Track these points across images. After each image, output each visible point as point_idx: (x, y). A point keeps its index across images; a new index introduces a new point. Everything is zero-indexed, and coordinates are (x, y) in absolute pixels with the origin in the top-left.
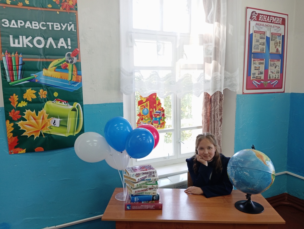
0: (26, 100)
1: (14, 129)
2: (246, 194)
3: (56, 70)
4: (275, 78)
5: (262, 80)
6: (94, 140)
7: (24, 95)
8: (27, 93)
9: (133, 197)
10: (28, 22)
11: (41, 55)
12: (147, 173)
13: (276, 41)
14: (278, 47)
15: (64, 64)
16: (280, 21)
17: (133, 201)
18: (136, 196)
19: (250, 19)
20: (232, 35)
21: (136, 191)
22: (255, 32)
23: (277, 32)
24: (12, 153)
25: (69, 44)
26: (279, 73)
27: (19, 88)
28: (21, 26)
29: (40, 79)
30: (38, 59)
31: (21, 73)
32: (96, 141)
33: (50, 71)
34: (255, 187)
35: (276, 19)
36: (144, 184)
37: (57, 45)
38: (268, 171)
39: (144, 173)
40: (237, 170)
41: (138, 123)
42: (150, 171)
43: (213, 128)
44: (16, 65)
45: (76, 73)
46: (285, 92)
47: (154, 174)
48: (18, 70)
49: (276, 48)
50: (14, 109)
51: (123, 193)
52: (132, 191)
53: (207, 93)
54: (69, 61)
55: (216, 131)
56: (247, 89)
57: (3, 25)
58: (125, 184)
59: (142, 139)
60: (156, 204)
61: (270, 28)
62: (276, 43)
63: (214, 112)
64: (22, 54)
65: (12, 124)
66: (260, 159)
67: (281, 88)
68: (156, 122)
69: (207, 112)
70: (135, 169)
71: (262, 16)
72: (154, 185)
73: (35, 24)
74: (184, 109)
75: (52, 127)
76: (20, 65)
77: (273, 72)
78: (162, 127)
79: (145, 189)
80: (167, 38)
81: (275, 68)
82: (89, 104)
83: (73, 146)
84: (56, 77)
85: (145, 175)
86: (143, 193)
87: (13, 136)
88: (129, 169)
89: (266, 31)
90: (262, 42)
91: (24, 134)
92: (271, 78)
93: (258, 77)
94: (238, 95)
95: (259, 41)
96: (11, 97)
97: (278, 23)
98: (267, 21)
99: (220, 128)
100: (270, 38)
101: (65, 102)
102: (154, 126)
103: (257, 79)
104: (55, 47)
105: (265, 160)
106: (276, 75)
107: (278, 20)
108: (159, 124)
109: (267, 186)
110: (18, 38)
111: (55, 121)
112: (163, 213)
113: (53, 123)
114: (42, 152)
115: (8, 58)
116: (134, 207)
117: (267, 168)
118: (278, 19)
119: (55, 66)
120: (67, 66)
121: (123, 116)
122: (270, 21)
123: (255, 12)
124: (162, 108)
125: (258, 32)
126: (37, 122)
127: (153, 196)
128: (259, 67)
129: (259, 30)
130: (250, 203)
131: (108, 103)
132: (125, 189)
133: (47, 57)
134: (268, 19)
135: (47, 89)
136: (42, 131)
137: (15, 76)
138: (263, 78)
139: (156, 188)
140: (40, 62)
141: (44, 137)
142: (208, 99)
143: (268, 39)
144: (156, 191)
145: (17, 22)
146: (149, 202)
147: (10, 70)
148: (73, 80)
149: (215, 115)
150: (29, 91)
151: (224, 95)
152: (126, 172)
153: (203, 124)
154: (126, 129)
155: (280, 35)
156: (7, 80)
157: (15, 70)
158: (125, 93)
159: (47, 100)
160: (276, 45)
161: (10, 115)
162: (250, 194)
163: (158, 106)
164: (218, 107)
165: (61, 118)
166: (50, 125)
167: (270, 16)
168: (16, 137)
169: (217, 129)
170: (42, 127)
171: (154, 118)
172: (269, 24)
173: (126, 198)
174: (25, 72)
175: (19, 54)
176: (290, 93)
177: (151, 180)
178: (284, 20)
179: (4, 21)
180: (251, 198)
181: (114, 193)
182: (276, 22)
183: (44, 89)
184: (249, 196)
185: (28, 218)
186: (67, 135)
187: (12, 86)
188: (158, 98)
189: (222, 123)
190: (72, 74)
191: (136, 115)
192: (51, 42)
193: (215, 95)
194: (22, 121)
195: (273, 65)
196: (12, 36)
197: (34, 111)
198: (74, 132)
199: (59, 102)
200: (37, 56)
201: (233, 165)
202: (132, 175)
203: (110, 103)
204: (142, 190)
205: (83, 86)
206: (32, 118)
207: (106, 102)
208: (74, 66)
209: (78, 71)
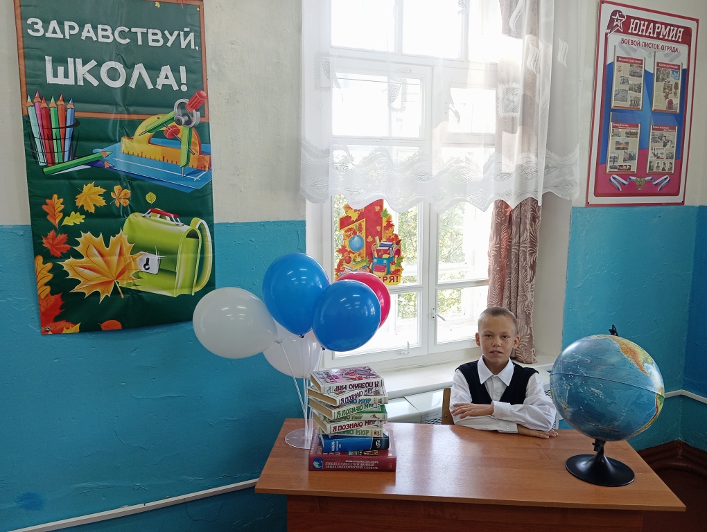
0: (82, 211)
1: (53, 278)
2: (594, 441)
3: (153, 140)
4: (664, 169)
5: (634, 175)
6: (239, 307)
7: (77, 197)
8: (83, 193)
9: (327, 441)
10: (88, 27)
11: (116, 104)
12: (361, 386)
13: (669, 82)
14: (671, 96)
15: (171, 127)
16: (678, 34)
17: (327, 449)
18: (334, 437)
19: (608, 28)
20: (565, 65)
21: (335, 428)
22: (618, 61)
23: (671, 60)
24: (48, 331)
25: (184, 80)
26: (672, 158)
27: (66, 182)
28: (70, 35)
29: (116, 162)
30: (111, 113)
31: (71, 146)
32: (245, 308)
33: (139, 142)
34: (617, 423)
35: (670, 29)
36: (354, 409)
37: (154, 83)
38: (649, 388)
39: (354, 386)
40: (575, 384)
41: (338, 270)
42: (368, 381)
43: (513, 285)
44: (59, 128)
45: (198, 148)
46: (686, 204)
47: (378, 389)
48: (65, 139)
49: (667, 100)
50: (53, 230)
51: (304, 431)
52: (325, 427)
53: (504, 203)
54: (184, 120)
55: (520, 293)
56: (597, 194)
57: (30, 31)
58: (309, 408)
59: (353, 305)
60: (381, 457)
61: (655, 52)
62: (668, 88)
63: (516, 247)
64: (73, 102)
65: (49, 265)
66: (629, 359)
67: (677, 194)
68: (379, 268)
69: (500, 248)
70: (332, 376)
71: (637, 23)
72: (377, 415)
73: (103, 30)
75: (140, 275)
76: (68, 127)
77: (659, 155)
78: (394, 279)
79: (357, 422)
80: (411, 71)
81: (665, 146)
82: (227, 222)
84: (153, 158)
85: (356, 391)
86: (351, 432)
87: (52, 293)
88: (321, 376)
89: (645, 58)
90: (635, 85)
91: (77, 289)
93: (624, 167)
94: (574, 208)
95: (628, 82)
96: (48, 201)
97: (673, 39)
98: (647, 34)
99: (529, 286)
100: (653, 74)
101: (173, 216)
102: (376, 275)
103: (621, 172)
104: (150, 86)
105: (642, 361)
106: (666, 162)
107: (675, 32)
108: (389, 273)
109: (645, 423)
110: (64, 62)
111: (148, 260)
112: (396, 479)
113: (145, 266)
114: (117, 331)
115: (41, 109)
116: (329, 465)
117: (647, 379)
118: (673, 30)
119: (149, 131)
120: (178, 131)
121: (305, 252)
122: (655, 36)
123: (621, 12)
124: (396, 236)
125: (625, 60)
126: (107, 262)
127: (375, 439)
128: (627, 143)
129: (629, 54)
131: (271, 220)
132: (308, 422)
133: (132, 109)
134: (649, 30)
135: (131, 185)
136: (118, 283)
137: (58, 152)
138: (634, 169)
139: (381, 421)
140: (115, 121)
141: (122, 296)
142: (505, 216)
143: (648, 76)
144: (381, 427)
145: (63, 24)
146: (365, 454)
147: (44, 139)
148: (190, 165)
149: (521, 255)
150: (90, 189)
151: (542, 207)
152: (312, 381)
153: (491, 276)
154: (315, 283)
155: (677, 67)
156: (37, 163)
157: (56, 139)
158: (311, 199)
159: (129, 211)
160: (667, 91)
161: (46, 243)
162: (603, 439)
163: (387, 231)
164: (526, 235)
165: (161, 252)
166: (136, 270)
167: (655, 22)
168: (57, 296)
169: (523, 287)
170: (117, 274)
171: (376, 258)
172: (652, 42)
173: (312, 443)
174: (81, 143)
175: (66, 100)
176: (698, 205)
177: (370, 403)
178: (687, 31)
179: (32, 22)
180: (605, 449)
181: (282, 429)
182: (669, 36)
183: (125, 185)
184: (601, 445)
185: (83, 485)
186: (174, 294)
187: (50, 177)
188: (386, 211)
189: (536, 273)
190: (189, 152)
191: (335, 251)
192: (140, 74)
193: (521, 207)
194: (71, 260)
195: (659, 138)
196: (51, 58)
197: (101, 235)
198: (192, 287)
199: (159, 215)
200: (107, 106)
201: (565, 370)
202: (328, 389)
203: (276, 220)
204: (349, 426)
205: (213, 179)
206: (96, 253)
207: (266, 220)
208: (193, 131)
209: (202, 145)
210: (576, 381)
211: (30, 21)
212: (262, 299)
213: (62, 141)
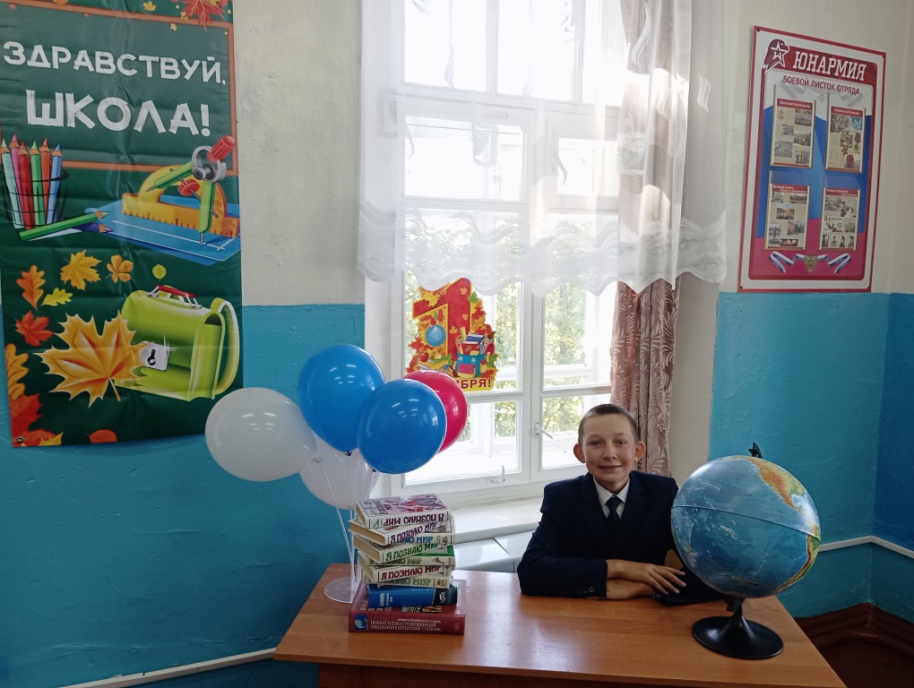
0: (68, 287)
1: (29, 373)
3: (164, 198)
4: (842, 245)
5: (802, 252)
6: (267, 414)
7: (63, 269)
8: (71, 265)
9: (375, 592)
10: (83, 54)
11: (117, 152)
12: (421, 519)
13: (848, 132)
14: (851, 151)
15: (188, 182)
16: (860, 72)
17: (374, 603)
18: (384, 588)
19: (766, 63)
20: (707, 110)
21: (384, 575)
22: (779, 105)
23: (850, 105)
24: (20, 443)
25: (205, 121)
27: (49, 250)
28: (60, 64)
29: (115, 225)
30: (110, 163)
31: (57, 204)
32: (274, 415)
33: (145, 200)
34: (754, 574)
35: (848, 65)
36: (410, 551)
37: (167, 125)
38: (797, 527)
39: (411, 520)
40: (700, 520)
41: (410, 370)
42: (430, 513)
43: (643, 393)
44: (42, 181)
45: (222, 209)
46: (873, 290)
47: (442, 524)
48: (48, 195)
49: (846, 155)
50: (30, 312)
51: (350, 580)
52: (372, 574)
53: (628, 288)
54: (204, 172)
55: (651, 404)
56: (752, 276)
57: (7, 59)
58: (356, 550)
59: (408, 412)
60: (445, 615)
61: (829, 94)
62: (846, 141)
63: (646, 344)
64: (61, 148)
65: (24, 357)
66: (772, 488)
67: (861, 277)
68: (467, 369)
69: (626, 344)
70: (386, 506)
71: (804, 57)
72: (441, 558)
73: (102, 58)
75: (143, 371)
76: (54, 180)
77: (835, 227)
78: (485, 383)
79: (414, 568)
80: (507, 115)
81: (843, 215)
82: (260, 304)
83: (202, 431)
84: (163, 220)
85: (413, 526)
86: (408, 581)
87: (27, 393)
88: (369, 506)
89: (815, 102)
90: (802, 136)
91: (60, 388)
93: (789, 242)
94: (723, 294)
95: (792, 132)
96: (24, 274)
97: (853, 77)
98: (818, 71)
99: (664, 394)
100: (826, 122)
101: (187, 296)
103: (784, 248)
104: (161, 129)
105: (789, 491)
106: (845, 236)
107: (854, 68)
108: (477, 375)
109: (793, 574)
110: (50, 97)
111: (153, 352)
112: (465, 644)
113: (149, 360)
114: (112, 444)
115: (19, 157)
116: (376, 624)
117: (796, 515)
118: (853, 66)
119: (159, 187)
120: (196, 187)
122: (829, 73)
123: (782, 42)
124: (489, 327)
125: (789, 104)
126: (100, 355)
127: (439, 591)
128: (792, 211)
129: (793, 96)
130: (741, 625)
131: (319, 302)
133: (137, 158)
134: (820, 66)
135: (134, 254)
136: (113, 381)
137: (39, 212)
138: (802, 244)
139: (447, 567)
140: (115, 173)
141: (119, 399)
142: (632, 303)
143: (820, 124)
144: (448, 575)
145: (51, 50)
146: (424, 610)
147: (22, 195)
148: (212, 231)
149: (652, 354)
150: (79, 260)
151: (678, 292)
153: (614, 381)
154: (366, 384)
155: (858, 114)
156: (12, 225)
157: (38, 195)
158: (372, 276)
159: (131, 288)
160: (846, 144)
161: (20, 328)
162: (739, 595)
163: (476, 321)
164: (659, 329)
165: (172, 342)
166: (137, 365)
167: (828, 56)
168: (33, 397)
169: (654, 396)
170: (112, 371)
171: (462, 355)
172: (825, 81)
173: (357, 595)
174: (69, 201)
175: (51, 146)
176: (889, 293)
177: (432, 542)
178: (871, 69)
179: (11, 47)
180: (744, 609)
182: (846, 74)
183: (125, 254)
184: (737, 603)
185: (61, 646)
186: (188, 397)
187: (27, 243)
188: (475, 294)
189: (673, 378)
190: (211, 213)
191: (407, 344)
192: (149, 115)
193: (652, 291)
194: (53, 350)
195: (835, 205)
196: (33, 92)
197: (93, 318)
198: (211, 388)
199: (170, 294)
200: (106, 155)
201: (689, 501)
202: (375, 522)
203: (326, 303)
204: (404, 573)
205: (242, 248)
206: (86, 341)
207: (313, 303)
208: (217, 187)
209: (228, 205)
210: (701, 516)
211: (7, 46)
212: (295, 402)
213: (46, 197)
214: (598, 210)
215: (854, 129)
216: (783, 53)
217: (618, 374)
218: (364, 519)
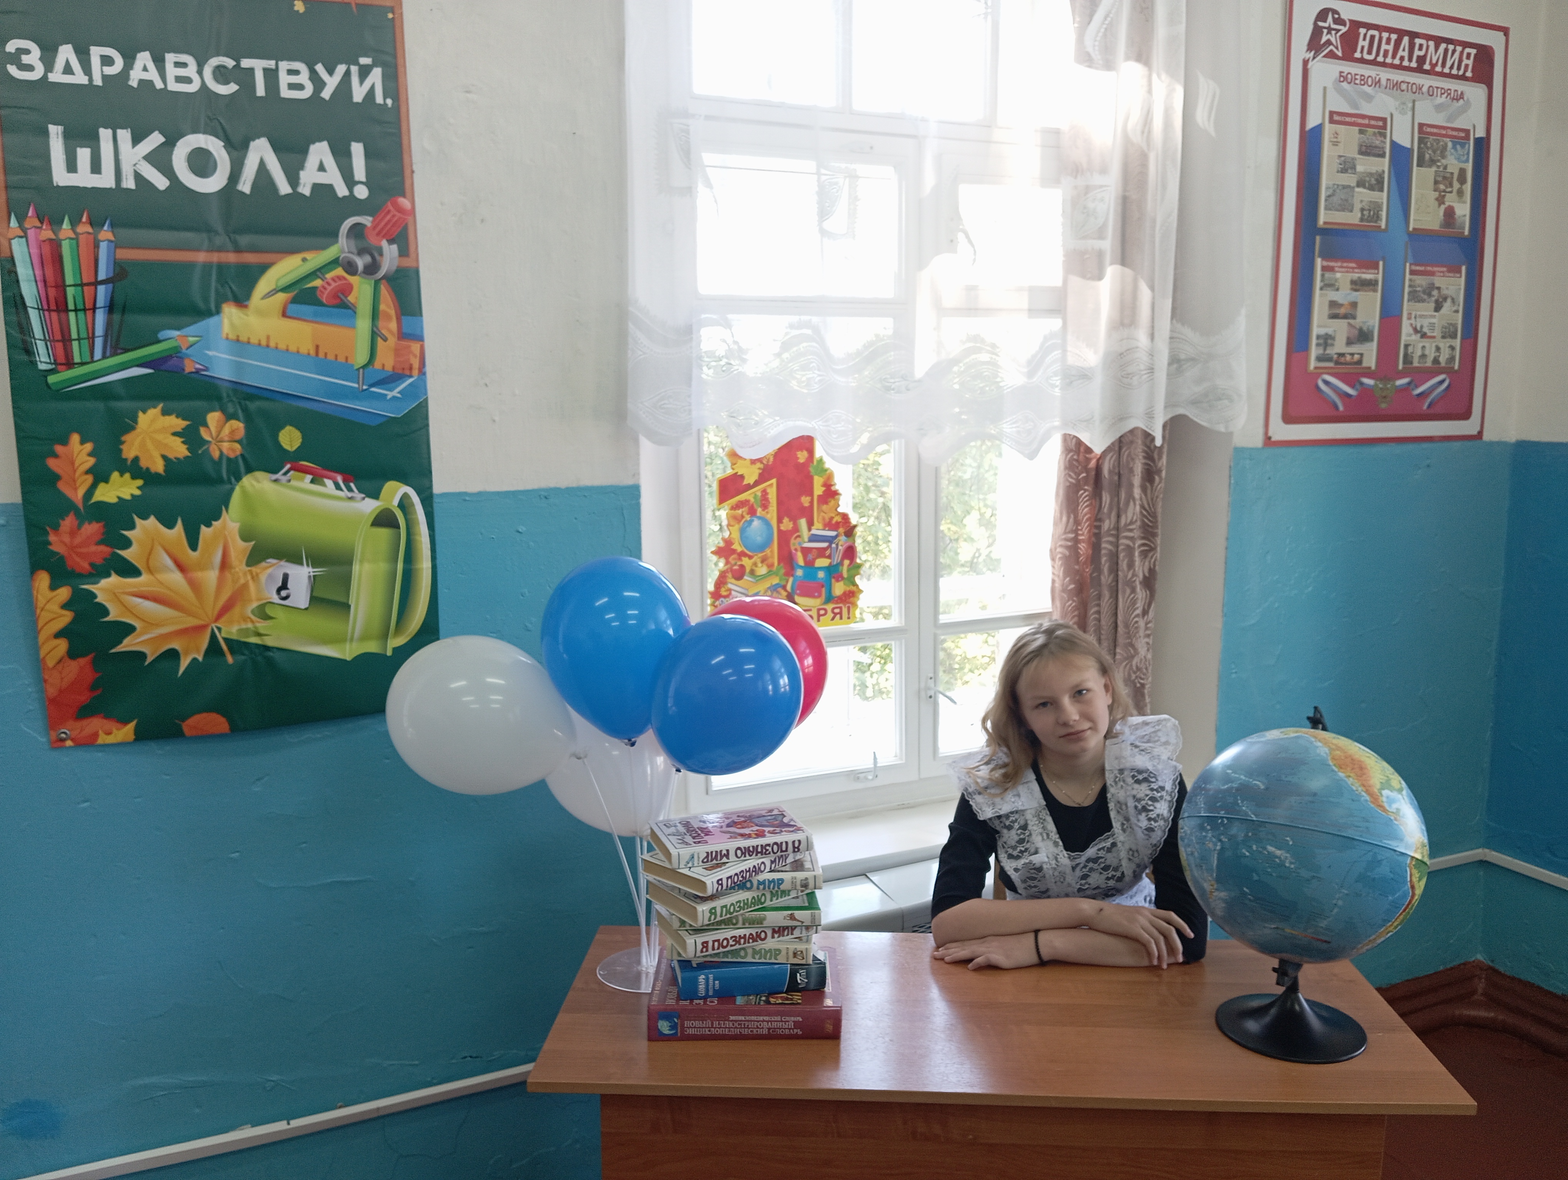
0: (135, 469)
1: (73, 622)
2: (1275, 963)
3: (293, 308)
4: (1436, 361)
5: (1369, 374)
6: (489, 680)
7: (123, 439)
8: (138, 430)
9: (688, 974)
10: (144, 58)
11: (209, 230)
12: (762, 851)
13: (1445, 167)
14: (1451, 200)
15: (333, 279)
16: (1465, 61)
17: (688, 993)
18: (703, 966)
19: (1310, 48)
20: (1213, 134)
21: (705, 944)
22: (1332, 121)
23: (1449, 120)
24: (63, 740)
25: (359, 170)
26: (1454, 336)
27: (100, 405)
28: (105, 77)
29: (210, 357)
30: (198, 250)
31: (109, 325)
32: (502, 682)
33: (260, 313)
34: (1323, 924)
35: (1446, 50)
36: (746, 904)
37: (293, 180)
38: (1393, 844)
39: (747, 852)
40: (1231, 838)
41: (716, 595)
42: (779, 839)
43: (1106, 622)
44: (82, 285)
45: (393, 325)
46: (1486, 437)
47: (798, 856)
48: (94, 309)
49: (1443, 207)
50: (72, 513)
51: (639, 954)
52: (683, 944)
53: (1079, 443)
54: (360, 263)
55: (1121, 640)
56: (1288, 418)
57: (12, 70)
58: (649, 903)
59: (740, 672)
60: (808, 1008)
61: (1414, 101)
62: (1443, 181)
63: (1111, 539)
64: (112, 225)
65: (64, 593)
66: (1350, 781)
67: (1466, 415)
68: (808, 589)
69: (1076, 541)
70: (701, 829)
71: (1372, 37)
72: (797, 914)
73: (178, 64)
74: (953, 528)
75: (269, 611)
76: (102, 282)
77: (1425, 330)
78: (841, 613)
79: (754, 932)
80: (871, 148)
81: (1438, 308)
82: (463, 490)
83: (380, 709)
84: (293, 348)
85: (751, 862)
86: (742, 953)
87: (72, 654)
88: (672, 830)
89: (1392, 115)
90: (1371, 175)
91: (128, 644)
92: (1416, 364)
93: (1348, 358)
94: (1239, 451)
95: (1354, 167)
96: (59, 449)
97: (1454, 72)
98: (1397, 62)
99: (1142, 623)
100: (1410, 151)
101: (340, 479)
102: (802, 606)
103: (1342, 369)
104: (284, 188)
105: (1378, 786)
106: (1441, 345)
107: (1457, 55)
108: (830, 599)
109: (1385, 921)
110: (93, 141)
111: (286, 578)
112: (843, 1054)
113: (279, 591)
114: (220, 736)
115: (41, 244)
116: (693, 1026)
117: (1390, 826)
118: (1454, 51)
119: (284, 289)
120: (347, 289)
121: (639, 557)
122: (1414, 64)
123: (1338, 13)
124: (845, 517)
125: (1348, 119)
126: (194, 585)
127: (795, 969)
128: (1354, 305)
129: (1355, 106)
130: (1297, 1007)
131: (563, 484)
132: (648, 933)
133: (244, 240)
134: (1400, 53)
135: (245, 410)
136: (219, 629)
137: (79, 339)
138: (1371, 361)
139: (808, 928)
140: (207, 267)
141: (230, 659)
142: (1086, 469)
143: (1400, 154)
144: (808, 941)
145: (87, 53)
146: (772, 1000)
147: (49, 310)
148: (377, 365)
149: (1121, 555)
150: (153, 421)
151: (1165, 450)
152: (655, 842)
153: (1058, 603)
154: (657, 623)
155: (1463, 135)
156: (34, 364)
157: (76, 310)
158: (652, 436)
159: (242, 468)
160: (1442, 187)
161: (57, 543)
162: (1295, 958)
163: (824, 507)
164: (1133, 512)
165: (315, 560)
166: (259, 600)
167: (1413, 35)
168: (82, 661)
169: (1127, 626)
170: (216, 612)
171: (801, 567)
172: (1408, 79)
173: (656, 980)
174: (131, 318)
175: (96, 223)
176: (1513, 440)
177: (782, 887)
178: (1485, 55)
179: (17, 49)
180: (1301, 982)
181: (592, 951)
182: (1444, 65)
183: (231, 409)
184: (1291, 972)
185: (147, 1080)
186: (347, 652)
187: (60, 394)
188: (821, 461)
189: (1157, 596)
190: (375, 334)
191: (709, 552)
192: (262, 164)
193: (1120, 448)
194: (114, 580)
195: (1424, 292)
196: (60, 129)
197: (179, 522)
198: (384, 636)
199: (309, 477)
200: (189, 235)
201: (1211, 807)
202: (687, 858)
203: (574, 485)
204: (737, 939)
205: (431, 394)
206: (169, 562)
207: (552, 484)
208: (384, 290)
209: (404, 319)
210: (1234, 831)
211: (11, 46)
212: (540, 663)
213: (89, 313)
214: (1030, 310)
215: (1456, 162)
216: (1338, 31)
217: (1064, 590)
218: (668, 855)
